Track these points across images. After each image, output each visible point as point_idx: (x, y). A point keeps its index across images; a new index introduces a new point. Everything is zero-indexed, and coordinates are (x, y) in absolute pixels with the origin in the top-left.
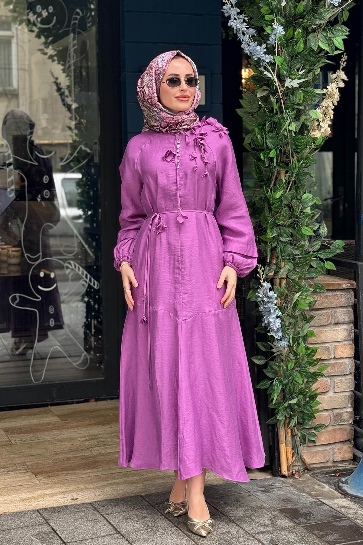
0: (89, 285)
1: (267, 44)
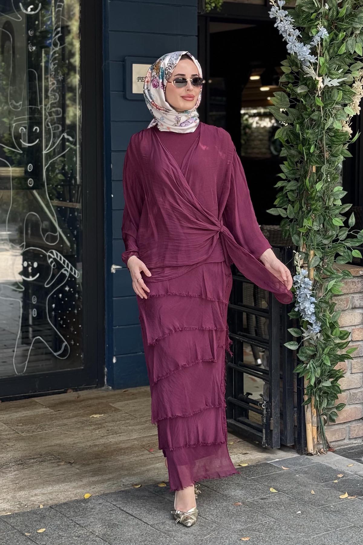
0: (70, 274)
1: (311, 45)
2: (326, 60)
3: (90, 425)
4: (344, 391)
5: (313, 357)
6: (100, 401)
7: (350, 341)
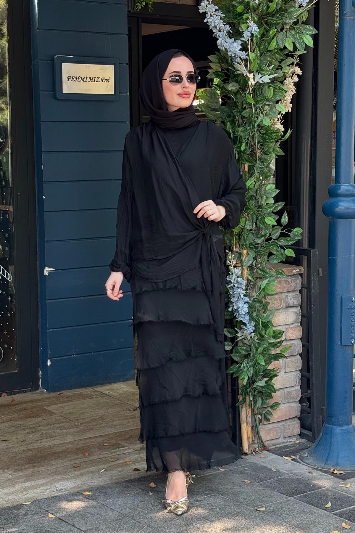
0: (2, 277)
1: (241, 40)
2: (256, 56)
3: (24, 429)
4: (278, 390)
5: (247, 356)
6: (35, 404)
7: (284, 340)
